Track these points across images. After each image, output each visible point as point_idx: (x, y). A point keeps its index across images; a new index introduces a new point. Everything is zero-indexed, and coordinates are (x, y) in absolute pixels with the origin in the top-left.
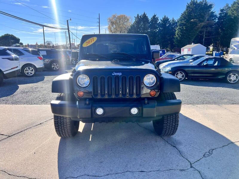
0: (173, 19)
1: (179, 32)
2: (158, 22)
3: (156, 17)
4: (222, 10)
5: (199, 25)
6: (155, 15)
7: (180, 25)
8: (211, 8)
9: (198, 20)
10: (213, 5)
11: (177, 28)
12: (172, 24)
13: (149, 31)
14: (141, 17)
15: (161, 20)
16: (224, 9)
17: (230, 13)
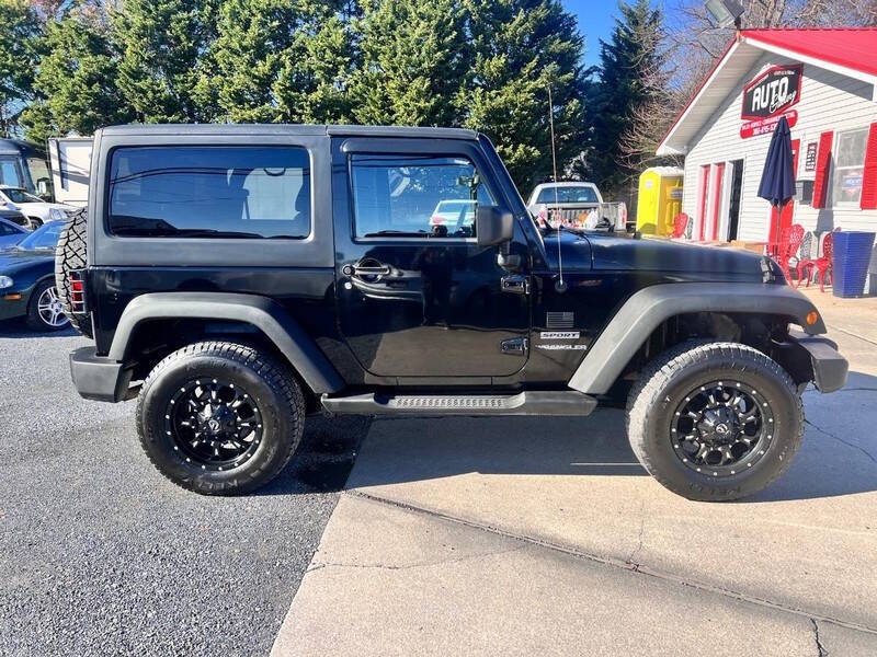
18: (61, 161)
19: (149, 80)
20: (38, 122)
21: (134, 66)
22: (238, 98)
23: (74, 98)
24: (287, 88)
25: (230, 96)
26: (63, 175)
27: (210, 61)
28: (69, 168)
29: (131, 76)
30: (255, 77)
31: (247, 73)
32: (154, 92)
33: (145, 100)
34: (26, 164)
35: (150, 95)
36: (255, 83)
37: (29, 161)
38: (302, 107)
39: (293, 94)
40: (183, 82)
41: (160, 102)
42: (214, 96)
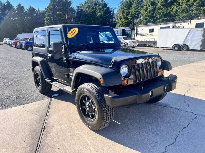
0: (39, 9)
1: (48, 22)
2: (25, 11)
3: (21, 6)
4: (78, 7)
5: (64, 17)
6: (20, 4)
7: (48, 16)
8: (70, 4)
9: (62, 13)
10: (72, 2)
11: (46, 19)
12: (38, 14)
13: (16, 19)
14: (4, 4)
15: (27, 9)
16: (79, 6)
17: (84, 10)
18: (137, 31)
19: (162, 10)
20: (139, 22)
21: (159, 7)
22: (183, 11)
23: (146, 17)
24: (197, 6)
25: (181, 11)
26: (137, 34)
27: (178, 2)
28: (138, 32)
29: (158, 10)
30: (188, 5)
31: (186, 4)
32: (162, 13)
33: (160, 15)
34: (131, 32)
35: (161, 13)
36: (188, 6)
37: (132, 31)
38: (200, 11)
39: (198, 8)
40: (170, 9)
41: (163, 15)
42: (177, 11)
